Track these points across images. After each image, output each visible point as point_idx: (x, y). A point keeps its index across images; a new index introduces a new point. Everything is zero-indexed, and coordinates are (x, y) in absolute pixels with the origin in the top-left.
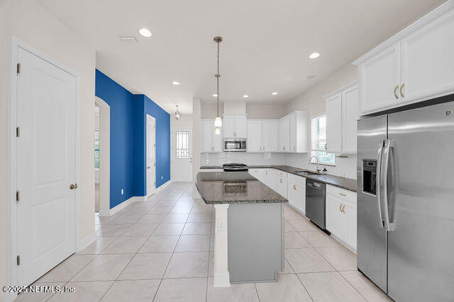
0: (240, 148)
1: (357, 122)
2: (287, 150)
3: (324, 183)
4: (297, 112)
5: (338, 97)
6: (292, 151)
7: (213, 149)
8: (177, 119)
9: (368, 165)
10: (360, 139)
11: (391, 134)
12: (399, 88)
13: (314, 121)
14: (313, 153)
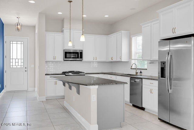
0: (78, 58)
1: (158, 43)
2: (114, 60)
3: (142, 79)
4: (122, 31)
5: (149, 25)
6: (118, 60)
7: (54, 58)
8: (18, 29)
9: (162, 64)
10: (159, 51)
11: (171, 50)
12: (174, 29)
13: (133, 39)
14: (133, 62)
